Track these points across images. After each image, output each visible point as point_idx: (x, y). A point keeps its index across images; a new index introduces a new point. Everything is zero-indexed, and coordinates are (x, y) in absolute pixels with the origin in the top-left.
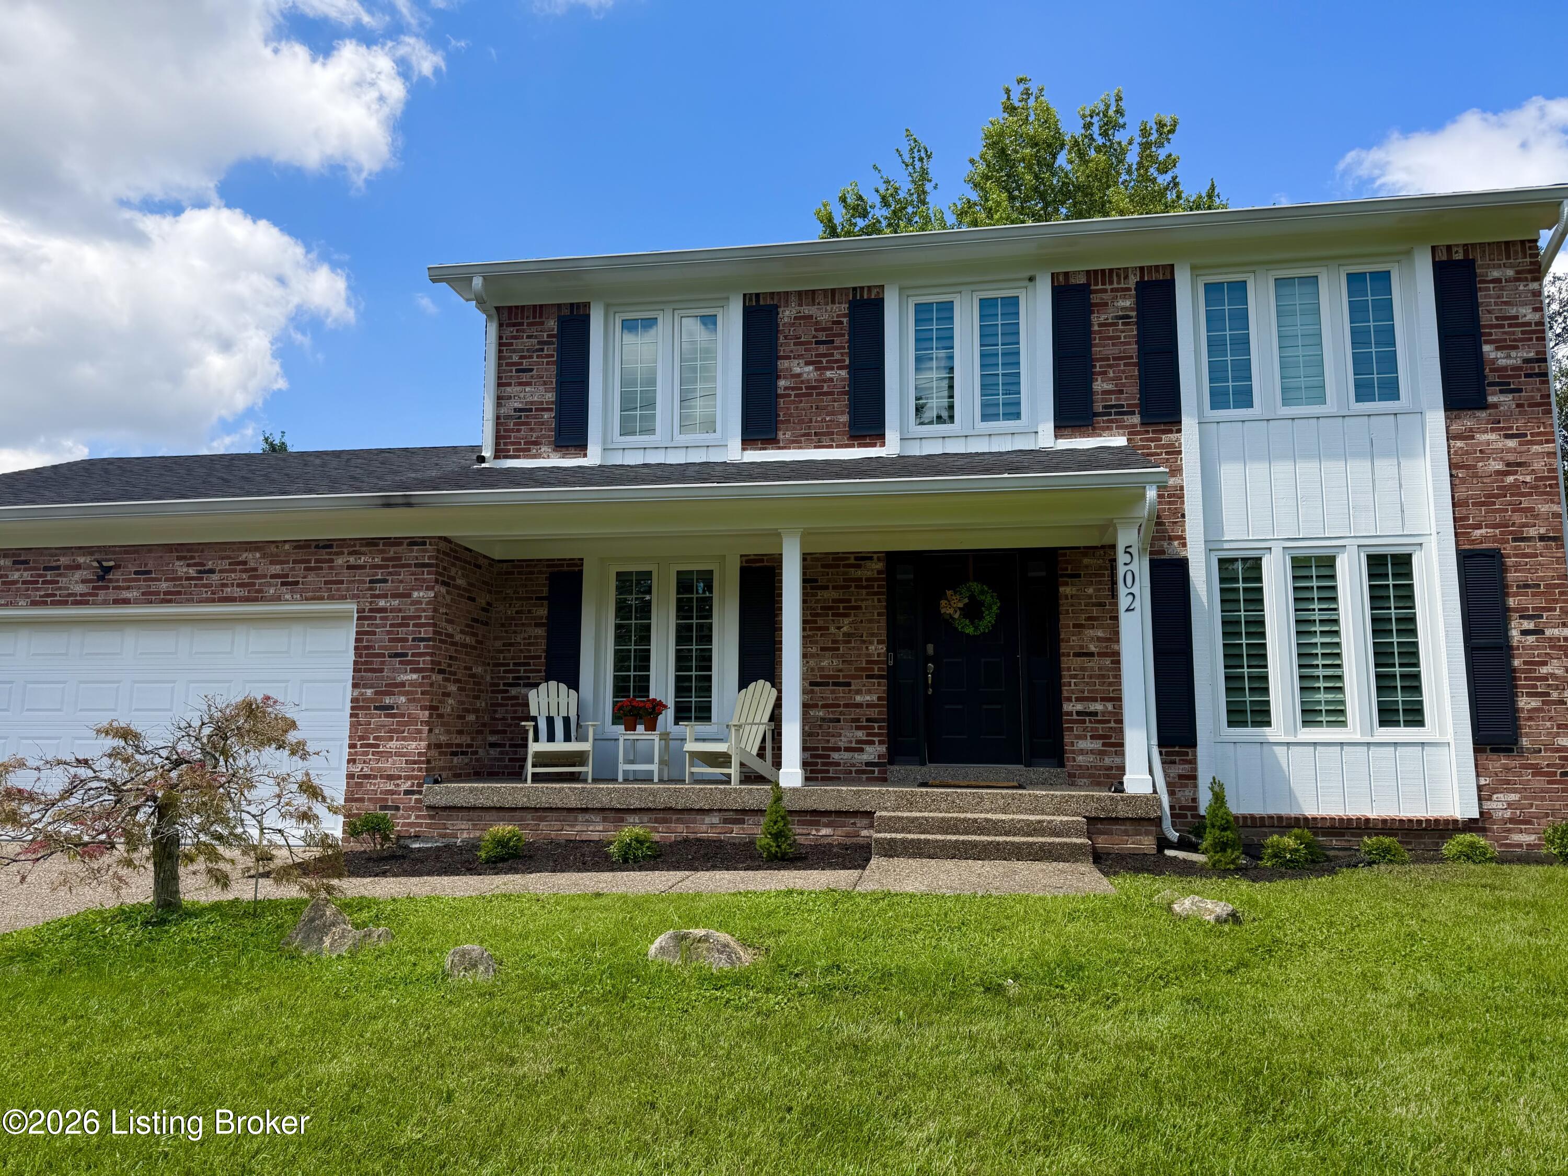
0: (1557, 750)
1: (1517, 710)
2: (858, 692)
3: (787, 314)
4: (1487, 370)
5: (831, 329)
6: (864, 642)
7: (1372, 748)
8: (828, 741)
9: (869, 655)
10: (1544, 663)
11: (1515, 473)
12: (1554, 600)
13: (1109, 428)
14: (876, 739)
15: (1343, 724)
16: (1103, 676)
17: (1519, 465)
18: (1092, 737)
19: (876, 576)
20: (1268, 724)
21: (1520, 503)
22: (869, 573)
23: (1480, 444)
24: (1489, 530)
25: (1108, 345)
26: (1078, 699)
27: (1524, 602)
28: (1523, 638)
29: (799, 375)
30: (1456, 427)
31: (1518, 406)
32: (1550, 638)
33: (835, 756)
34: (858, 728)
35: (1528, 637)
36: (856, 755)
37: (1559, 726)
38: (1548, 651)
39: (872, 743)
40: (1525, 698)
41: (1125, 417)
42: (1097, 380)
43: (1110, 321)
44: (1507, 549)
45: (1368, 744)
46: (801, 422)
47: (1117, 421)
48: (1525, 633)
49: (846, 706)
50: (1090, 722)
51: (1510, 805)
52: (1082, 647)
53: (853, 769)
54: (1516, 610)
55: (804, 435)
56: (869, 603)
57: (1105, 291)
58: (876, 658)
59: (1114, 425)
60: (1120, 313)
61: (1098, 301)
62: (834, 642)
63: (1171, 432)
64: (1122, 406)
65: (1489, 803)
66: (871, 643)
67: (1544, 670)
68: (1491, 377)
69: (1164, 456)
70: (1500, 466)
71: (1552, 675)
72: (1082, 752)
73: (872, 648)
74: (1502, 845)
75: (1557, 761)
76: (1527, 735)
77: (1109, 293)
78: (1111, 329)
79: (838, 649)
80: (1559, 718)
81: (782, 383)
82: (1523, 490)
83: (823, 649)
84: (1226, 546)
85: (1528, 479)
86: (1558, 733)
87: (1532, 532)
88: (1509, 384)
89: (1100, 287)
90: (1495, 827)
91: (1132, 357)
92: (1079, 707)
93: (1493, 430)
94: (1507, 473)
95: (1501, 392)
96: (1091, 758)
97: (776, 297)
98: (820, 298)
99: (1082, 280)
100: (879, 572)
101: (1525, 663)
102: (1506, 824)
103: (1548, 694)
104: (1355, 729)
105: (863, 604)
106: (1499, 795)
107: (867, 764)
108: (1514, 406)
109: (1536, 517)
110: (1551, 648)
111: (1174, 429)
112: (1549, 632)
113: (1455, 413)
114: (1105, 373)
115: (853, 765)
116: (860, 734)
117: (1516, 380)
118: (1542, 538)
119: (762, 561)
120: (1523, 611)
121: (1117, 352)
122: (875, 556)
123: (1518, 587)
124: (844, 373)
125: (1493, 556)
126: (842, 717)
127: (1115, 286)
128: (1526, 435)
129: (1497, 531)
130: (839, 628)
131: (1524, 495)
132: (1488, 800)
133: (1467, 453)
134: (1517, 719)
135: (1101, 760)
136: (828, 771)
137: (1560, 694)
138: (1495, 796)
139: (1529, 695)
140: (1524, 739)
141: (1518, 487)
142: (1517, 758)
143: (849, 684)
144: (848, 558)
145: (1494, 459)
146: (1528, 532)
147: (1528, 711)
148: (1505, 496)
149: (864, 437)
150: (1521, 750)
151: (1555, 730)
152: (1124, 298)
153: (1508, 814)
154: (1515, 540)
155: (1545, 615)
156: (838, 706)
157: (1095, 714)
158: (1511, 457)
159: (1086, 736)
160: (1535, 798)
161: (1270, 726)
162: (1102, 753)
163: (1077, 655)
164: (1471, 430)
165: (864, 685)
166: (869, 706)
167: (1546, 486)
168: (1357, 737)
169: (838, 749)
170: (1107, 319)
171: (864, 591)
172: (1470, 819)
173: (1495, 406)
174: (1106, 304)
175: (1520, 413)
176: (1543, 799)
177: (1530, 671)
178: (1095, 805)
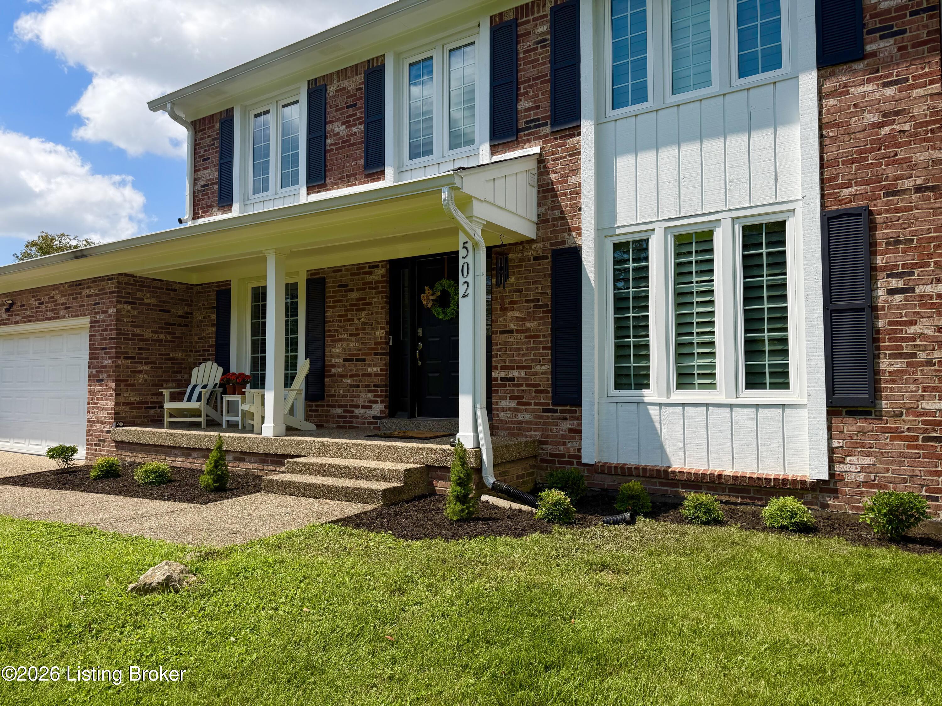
0: (921, 414)
1: (877, 372)
2: (370, 365)
3: (331, 89)
4: (868, 17)
5: (355, 95)
6: (373, 329)
7: (735, 409)
8: (353, 401)
9: (376, 338)
10: (912, 323)
11: (893, 122)
12: (928, 255)
13: (529, 141)
14: (379, 399)
15: (712, 386)
16: (519, 349)
17: (897, 113)
18: (511, 398)
19: (381, 279)
20: (647, 386)
21: (896, 155)
22: (376, 278)
23: (855, 98)
24: (859, 188)
25: (529, 68)
26: (502, 368)
27: (893, 259)
28: (890, 298)
29: (337, 134)
30: (829, 85)
31: (900, 49)
32: (921, 296)
33: (357, 411)
34: (369, 391)
35: (896, 296)
36: (368, 410)
37: (925, 389)
38: (918, 309)
39: (376, 402)
40: (888, 360)
41: (541, 129)
42: (521, 100)
43: (532, 47)
44: (878, 206)
45: (731, 406)
46: (339, 168)
47: (534, 133)
48: (892, 292)
49: (363, 375)
50: (509, 386)
51: (863, 469)
52: (505, 326)
53: (366, 421)
54: (884, 269)
55: (340, 179)
56: (376, 300)
57: (528, 22)
58: (380, 341)
59: (532, 137)
60: (539, 38)
61: (523, 32)
62: (357, 329)
63: (573, 136)
64: (538, 120)
65: (841, 465)
66: (377, 329)
67: (912, 330)
68: (870, 23)
69: (568, 158)
70: (874, 118)
71: (920, 335)
72: (503, 409)
73: (377, 333)
74: (853, 508)
75: (920, 426)
76: (888, 398)
77: (531, 23)
78: (532, 53)
79: (358, 335)
80: (924, 381)
81: (329, 141)
82: (900, 140)
83: (351, 335)
84: (618, 231)
85: (906, 127)
86: (924, 396)
87: (908, 184)
88: (891, 27)
89: (525, 19)
90: (847, 489)
91: (546, 75)
92: (502, 374)
93: (869, 81)
94: (881, 125)
95: (882, 37)
96: (509, 414)
97: (326, 79)
98: (349, 74)
99: (512, 16)
100: (383, 276)
101: (890, 323)
102: (858, 487)
103: (914, 355)
104: (721, 391)
105: (373, 301)
106: (852, 458)
107: (375, 417)
108: (896, 50)
109: (913, 167)
110: (921, 306)
111: (576, 133)
112: (919, 290)
113: (829, 70)
114: (527, 93)
115: (366, 418)
116: (370, 396)
117: (900, 22)
118: (918, 189)
119: (318, 274)
120: (892, 269)
121: (536, 72)
122: (380, 264)
123: (888, 244)
124: (362, 127)
125: (860, 215)
126: (360, 384)
127: (536, 15)
128: (907, 80)
129: (868, 188)
130: (359, 319)
131: (900, 145)
132: (840, 462)
133: (840, 110)
134: (877, 381)
135: (516, 416)
136: (352, 422)
137: (928, 354)
138: (848, 459)
139: (892, 356)
140: (884, 402)
141: (895, 137)
142: (875, 421)
143: (364, 360)
144: (365, 267)
145: (870, 112)
146: (902, 184)
147: (890, 373)
148: (879, 149)
149: (373, 174)
150: (879, 415)
151: (920, 392)
152: (542, 24)
153: (861, 477)
154: (887, 195)
155: (916, 271)
156: (358, 376)
157: (512, 379)
158: (888, 107)
159: (506, 397)
160: (892, 463)
161: (649, 388)
162: (516, 410)
163: (503, 332)
164: (846, 86)
165: (373, 361)
166: (376, 375)
167: (927, 132)
168: (722, 399)
169: (357, 407)
170: (530, 46)
171: (374, 291)
172: (819, 481)
173: (874, 54)
174: (529, 33)
175: (902, 57)
176: (901, 464)
177: (895, 331)
178: (434, 456)
